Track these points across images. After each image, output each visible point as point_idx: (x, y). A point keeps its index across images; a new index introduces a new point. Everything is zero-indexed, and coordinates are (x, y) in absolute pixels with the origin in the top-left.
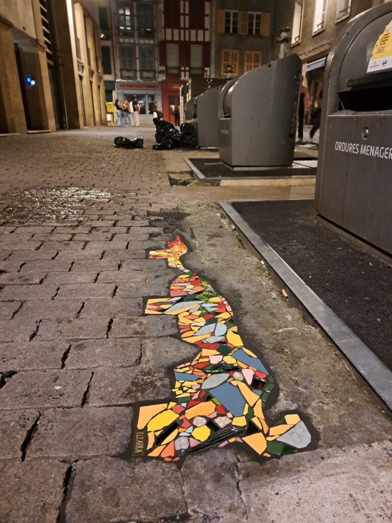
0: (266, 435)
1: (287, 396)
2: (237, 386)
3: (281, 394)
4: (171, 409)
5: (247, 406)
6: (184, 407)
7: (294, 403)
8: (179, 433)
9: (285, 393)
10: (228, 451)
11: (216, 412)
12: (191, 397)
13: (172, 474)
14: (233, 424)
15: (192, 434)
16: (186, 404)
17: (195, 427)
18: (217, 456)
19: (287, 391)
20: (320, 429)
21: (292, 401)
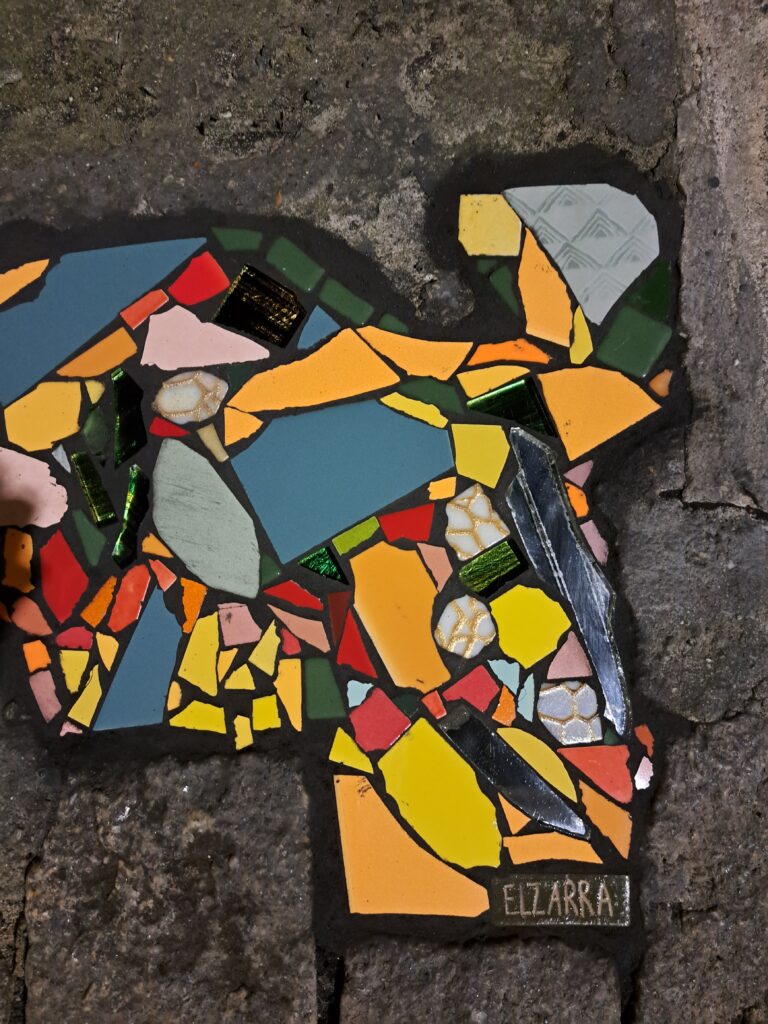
0: (559, 358)
1: (356, 200)
2: (266, 416)
3: (336, 224)
4: (375, 756)
5: (394, 400)
6: (369, 693)
7: (394, 186)
8: (519, 723)
9: (334, 202)
10: (633, 527)
11: (420, 546)
12: (307, 653)
13: (721, 758)
14: (493, 485)
15: (527, 666)
16: (353, 685)
17: (493, 651)
18: (656, 575)
19: (330, 188)
20: (562, 136)
21: (384, 191)
